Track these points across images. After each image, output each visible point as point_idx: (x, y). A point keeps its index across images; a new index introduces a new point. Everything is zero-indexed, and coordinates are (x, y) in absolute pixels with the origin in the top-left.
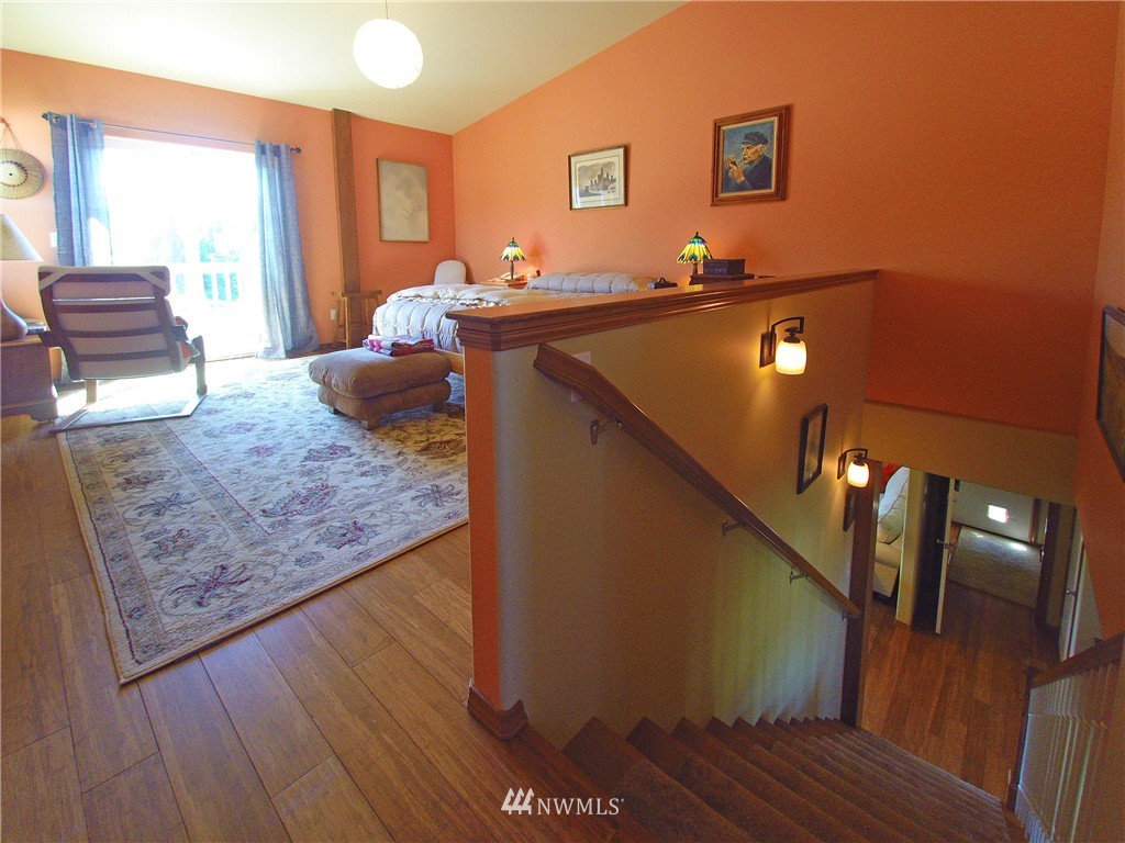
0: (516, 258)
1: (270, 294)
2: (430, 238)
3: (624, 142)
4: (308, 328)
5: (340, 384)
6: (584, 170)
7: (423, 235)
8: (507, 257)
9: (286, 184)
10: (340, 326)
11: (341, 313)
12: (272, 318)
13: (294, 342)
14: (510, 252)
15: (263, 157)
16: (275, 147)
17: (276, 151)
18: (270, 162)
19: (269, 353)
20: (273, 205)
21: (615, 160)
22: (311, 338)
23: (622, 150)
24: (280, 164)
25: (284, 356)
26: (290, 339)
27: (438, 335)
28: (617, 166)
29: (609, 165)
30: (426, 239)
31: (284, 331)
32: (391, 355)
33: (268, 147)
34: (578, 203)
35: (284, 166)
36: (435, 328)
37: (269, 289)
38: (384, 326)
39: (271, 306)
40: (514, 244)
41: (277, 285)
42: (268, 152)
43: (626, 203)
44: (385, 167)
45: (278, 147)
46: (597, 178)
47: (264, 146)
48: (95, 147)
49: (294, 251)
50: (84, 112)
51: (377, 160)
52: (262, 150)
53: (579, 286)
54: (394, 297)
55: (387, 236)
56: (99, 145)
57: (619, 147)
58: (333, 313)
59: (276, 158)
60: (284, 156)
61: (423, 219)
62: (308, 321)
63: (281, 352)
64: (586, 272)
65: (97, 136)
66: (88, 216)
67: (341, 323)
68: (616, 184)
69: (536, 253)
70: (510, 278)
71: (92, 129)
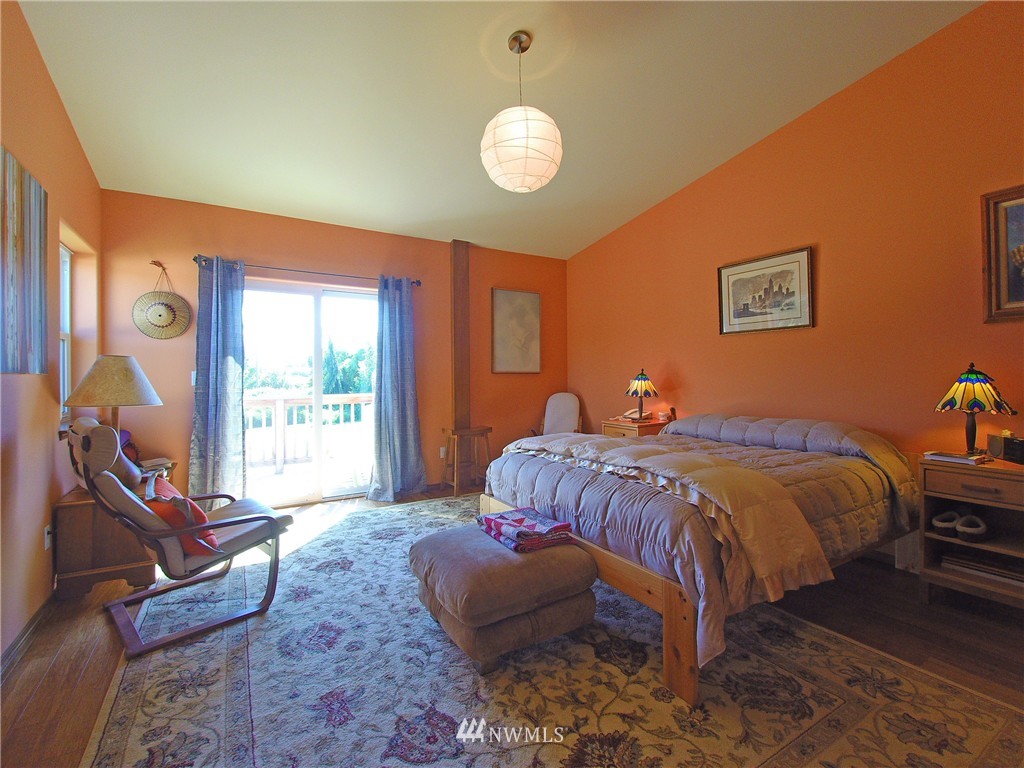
0: (647, 393)
1: (383, 431)
2: (542, 366)
3: (809, 242)
4: (418, 467)
5: (447, 597)
6: (741, 284)
7: (534, 366)
8: (635, 392)
9: (405, 316)
10: (449, 466)
11: (451, 450)
12: (384, 457)
13: (402, 481)
14: (637, 385)
15: (386, 291)
16: (398, 281)
17: (398, 285)
18: (391, 296)
19: (378, 497)
20: (392, 339)
21: (793, 267)
22: (419, 479)
23: (803, 256)
24: (401, 298)
25: (392, 500)
26: (399, 480)
27: (577, 518)
28: (796, 275)
29: (783, 275)
30: (538, 370)
31: (394, 471)
32: (516, 549)
33: (390, 281)
34: (732, 324)
35: (404, 299)
36: (572, 505)
37: (383, 426)
38: (500, 486)
39: (383, 445)
40: (642, 376)
41: (390, 421)
42: (390, 287)
43: (813, 322)
44: (500, 296)
45: (400, 281)
46: (762, 293)
47: (387, 281)
48: (237, 288)
49: (409, 387)
50: (229, 254)
51: (492, 289)
52: (384, 285)
53: (749, 435)
54: (511, 448)
55: (499, 368)
56: (240, 285)
57: (801, 250)
58: (443, 450)
59: (398, 292)
60: (405, 289)
61: (535, 348)
62: (418, 460)
63: (390, 495)
64: (756, 415)
65: (240, 277)
66: (225, 356)
67: (450, 462)
68: (796, 299)
69: (669, 387)
70: (637, 416)
71: (235, 270)
